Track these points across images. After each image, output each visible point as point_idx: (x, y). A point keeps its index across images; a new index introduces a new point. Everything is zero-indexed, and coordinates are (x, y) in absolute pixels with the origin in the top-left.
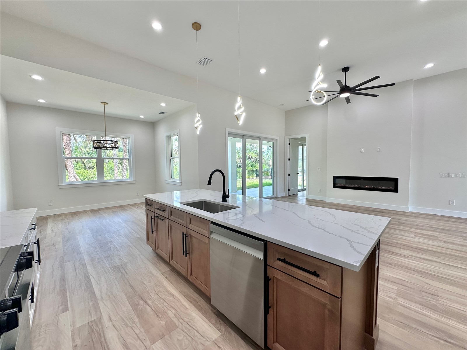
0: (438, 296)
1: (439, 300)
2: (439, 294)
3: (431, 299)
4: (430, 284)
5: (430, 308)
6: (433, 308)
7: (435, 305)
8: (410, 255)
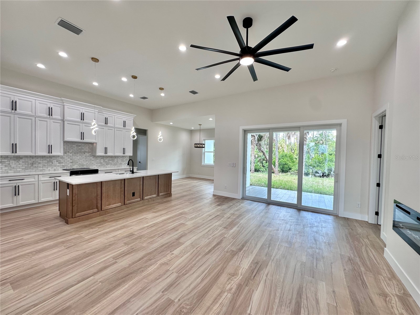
0: (66, 248)
1: (64, 247)
2: (66, 250)
3: (67, 245)
4: (77, 252)
5: (64, 241)
6: (63, 242)
7: (63, 244)
8: (116, 262)
